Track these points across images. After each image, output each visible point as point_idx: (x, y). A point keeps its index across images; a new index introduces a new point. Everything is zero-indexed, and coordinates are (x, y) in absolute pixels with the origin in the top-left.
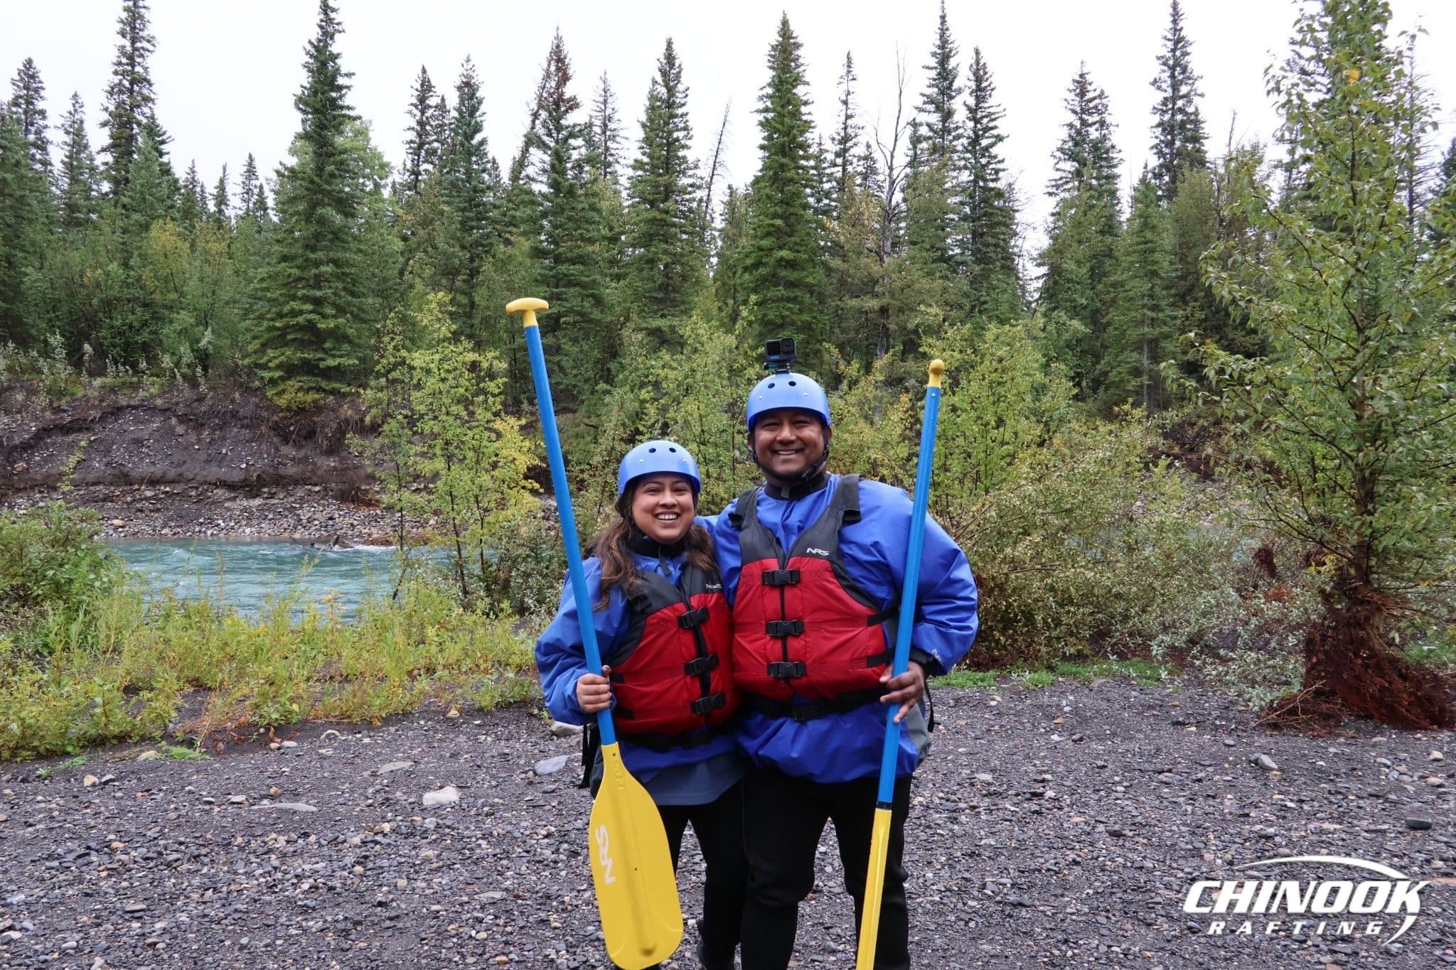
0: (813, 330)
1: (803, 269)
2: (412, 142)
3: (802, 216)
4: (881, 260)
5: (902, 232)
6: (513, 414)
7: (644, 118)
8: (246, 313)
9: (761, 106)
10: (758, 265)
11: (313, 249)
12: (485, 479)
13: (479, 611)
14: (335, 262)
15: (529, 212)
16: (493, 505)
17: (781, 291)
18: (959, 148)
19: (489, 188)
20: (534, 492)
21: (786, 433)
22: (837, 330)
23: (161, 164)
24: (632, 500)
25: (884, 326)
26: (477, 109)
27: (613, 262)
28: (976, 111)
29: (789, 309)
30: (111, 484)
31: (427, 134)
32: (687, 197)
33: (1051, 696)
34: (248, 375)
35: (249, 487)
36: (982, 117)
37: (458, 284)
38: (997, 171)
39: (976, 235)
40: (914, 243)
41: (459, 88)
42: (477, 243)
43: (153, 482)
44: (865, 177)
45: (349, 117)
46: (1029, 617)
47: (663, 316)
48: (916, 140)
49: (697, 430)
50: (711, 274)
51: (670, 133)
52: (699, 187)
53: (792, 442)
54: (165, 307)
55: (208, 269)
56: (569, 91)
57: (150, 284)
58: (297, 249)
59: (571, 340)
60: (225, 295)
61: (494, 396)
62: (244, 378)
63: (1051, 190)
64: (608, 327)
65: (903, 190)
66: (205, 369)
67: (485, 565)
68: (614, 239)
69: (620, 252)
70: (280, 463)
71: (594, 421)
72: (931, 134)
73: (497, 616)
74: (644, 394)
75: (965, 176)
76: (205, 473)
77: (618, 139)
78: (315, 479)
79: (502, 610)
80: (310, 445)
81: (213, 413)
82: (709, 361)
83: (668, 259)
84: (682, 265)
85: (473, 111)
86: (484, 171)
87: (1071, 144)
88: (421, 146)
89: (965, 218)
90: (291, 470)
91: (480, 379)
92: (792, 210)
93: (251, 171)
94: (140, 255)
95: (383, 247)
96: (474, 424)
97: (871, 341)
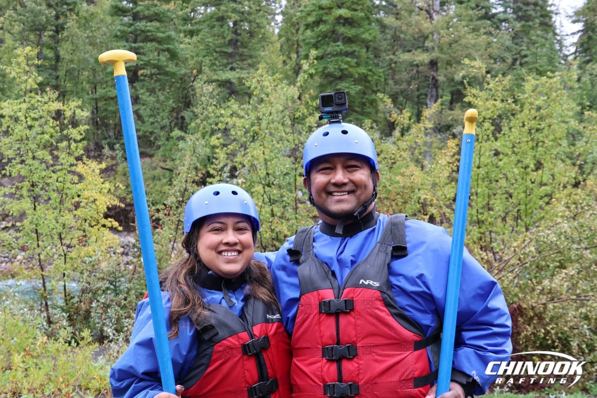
0: (369, 82)
1: (360, 26)
4: (431, 17)
6: (95, 158)
10: (318, 22)
12: (68, 218)
13: (61, 340)
16: (75, 242)
17: (340, 46)
20: (112, 229)
21: (340, 176)
22: (391, 82)
24: (197, 238)
25: (434, 78)
27: (186, 20)
29: (347, 63)
37: (45, 39)
47: (232, 69)
49: (262, 173)
50: (277, 31)
53: (345, 184)
59: (148, 90)
61: (75, 141)
64: (182, 79)
67: (68, 296)
69: (193, 11)
71: (169, 164)
73: (78, 344)
74: (214, 141)
79: (83, 339)
82: (274, 111)
83: (237, 17)
84: (250, 22)
91: (63, 127)
96: (58, 167)
97: (422, 91)
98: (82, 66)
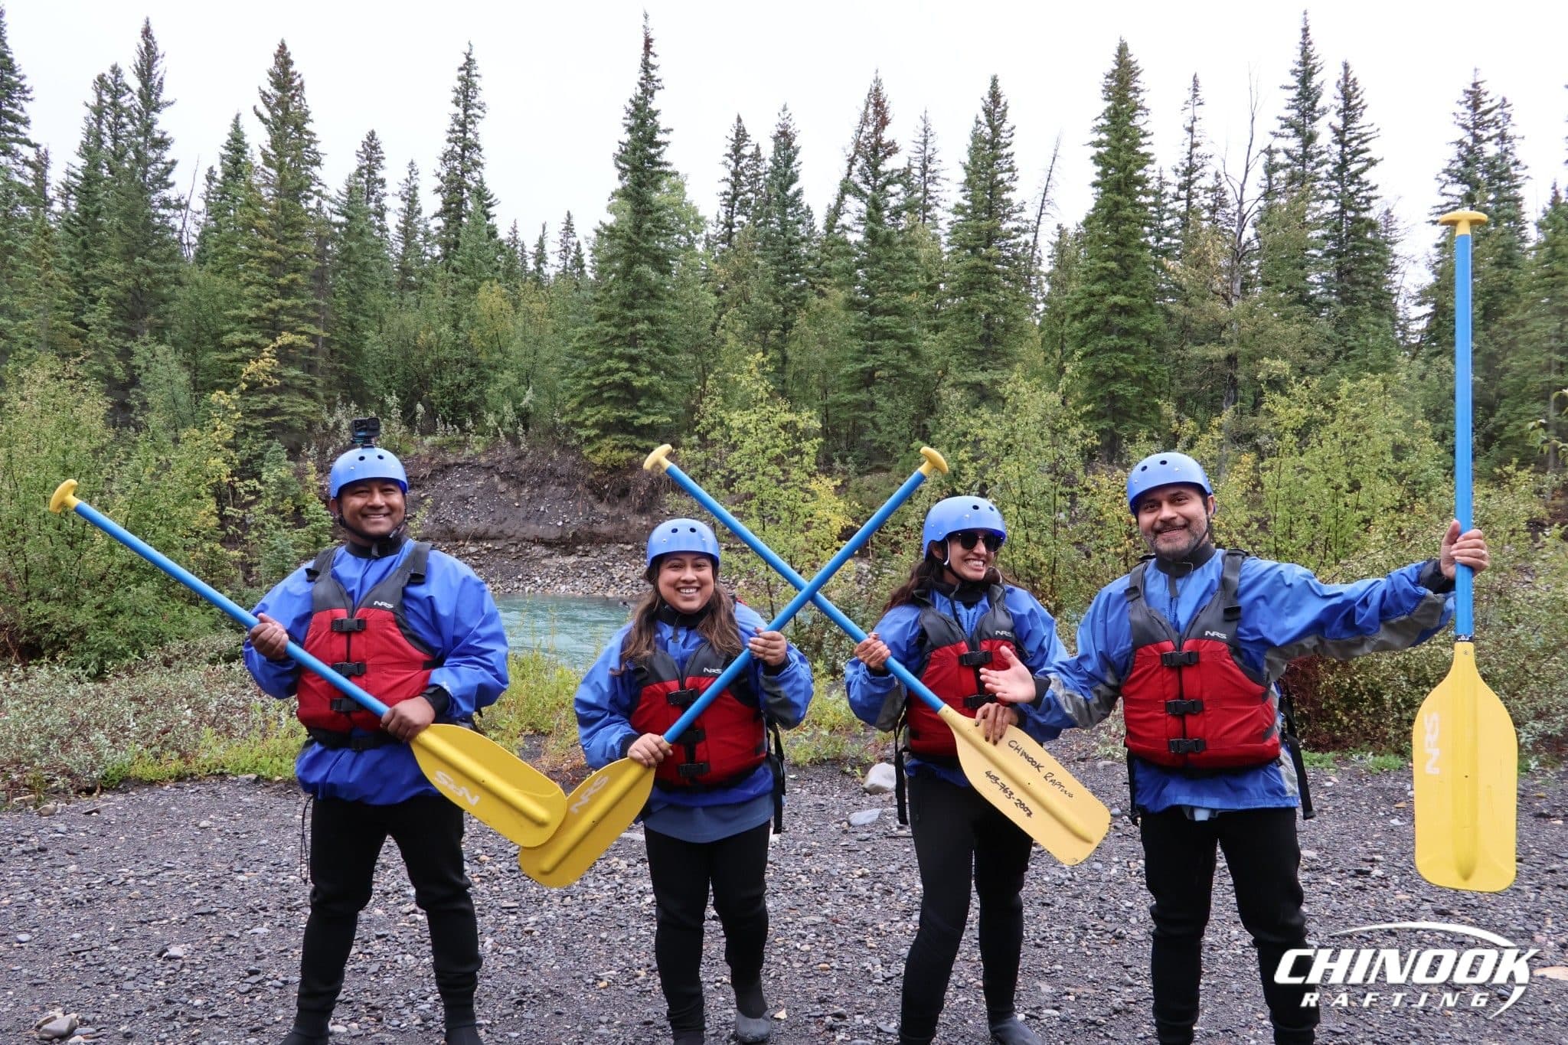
0: (1150, 382)
1: (1139, 315)
2: (726, 193)
3: (1139, 257)
4: (1229, 304)
5: (1253, 272)
6: (823, 472)
7: (967, 159)
8: (566, 370)
9: (1096, 137)
10: (1087, 312)
11: (631, 307)
12: (799, 540)
14: (651, 320)
15: (844, 263)
16: (806, 566)
17: (1114, 340)
18: (1324, 175)
19: (803, 239)
22: (1177, 382)
23: (489, 227)
25: (1231, 376)
26: (793, 159)
27: (931, 312)
28: (1343, 132)
29: (1123, 360)
30: (439, 540)
31: (742, 185)
32: (1012, 241)
33: (1395, 780)
34: (566, 433)
35: (565, 545)
36: (1351, 140)
37: (771, 338)
38: (1368, 200)
39: (1342, 272)
40: (1268, 284)
41: (776, 139)
42: (791, 297)
43: (477, 538)
44: (1213, 210)
45: (667, 174)
46: (1377, 697)
47: (984, 369)
48: (1271, 169)
49: (1017, 492)
50: (1038, 322)
51: (994, 175)
52: (1024, 231)
54: (490, 367)
55: (530, 330)
56: (887, 135)
57: (477, 344)
58: (615, 308)
59: (885, 395)
60: (545, 354)
61: (809, 456)
62: (562, 436)
63: (1434, 218)
64: (925, 381)
65: (1255, 225)
66: (526, 427)
67: (798, 626)
68: (932, 289)
69: (939, 302)
70: (594, 521)
72: (1289, 161)
74: (962, 455)
75: (1330, 206)
76: (523, 530)
77: (938, 181)
78: (627, 538)
80: (624, 502)
81: (532, 471)
82: (1030, 421)
83: (989, 309)
84: (1005, 314)
85: (789, 160)
86: (799, 222)
87: (1460, 164)
88: (735, 198)
89: (1328, 254)
90: (605, 528)
91: (796, 439)
92: (1127, 251)
93: (569, 229)
94: (469, 317)
95: (697, 304)
96: (789, 484)
97: (1217, 392)
98: (811, 368)
